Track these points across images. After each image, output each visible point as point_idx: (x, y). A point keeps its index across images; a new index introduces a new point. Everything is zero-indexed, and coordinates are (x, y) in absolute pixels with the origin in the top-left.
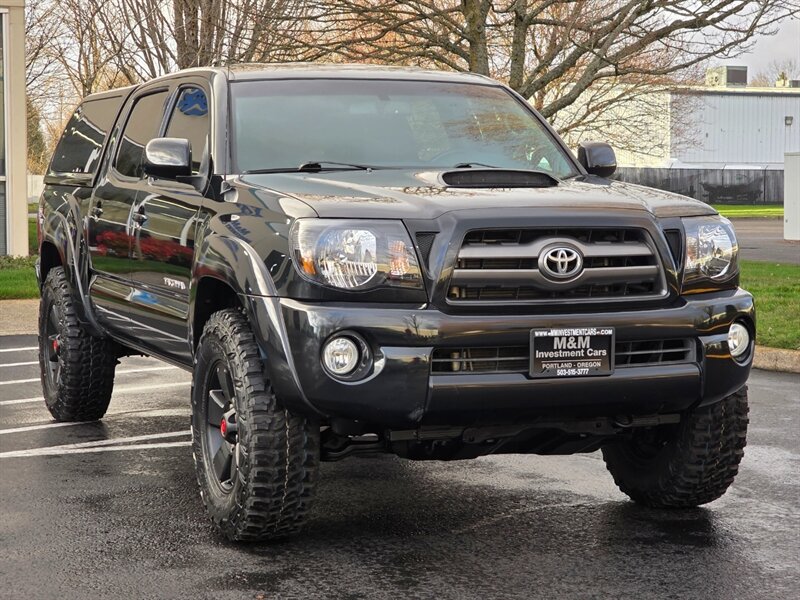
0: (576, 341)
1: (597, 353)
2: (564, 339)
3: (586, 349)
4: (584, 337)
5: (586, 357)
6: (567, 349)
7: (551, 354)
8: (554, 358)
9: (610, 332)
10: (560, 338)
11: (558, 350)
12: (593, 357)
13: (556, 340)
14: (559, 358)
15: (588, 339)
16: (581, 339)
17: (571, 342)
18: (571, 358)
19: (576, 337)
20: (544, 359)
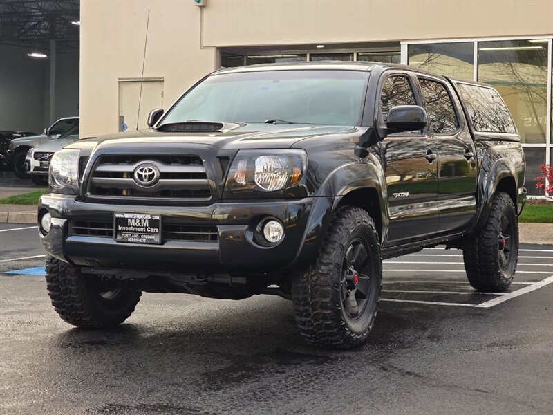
0: (140, 222)
1: (152, 230)
2: (133, 220)
3: (146, 227)
4: (145, 220)
5: (146, 232)
6: (135, 226)
7: (127, 229)
8: (128, 231)
9: (158, 218)
10: (131, 219)
11: (130, 226)
12: (150, 232)
13: (129, 220)
14: (131, 231)
15: (147, 221)
16: (143, 221)
17: (137, 222)
18: (138, 232)
19: (140, 220)
20: (123, 231)
